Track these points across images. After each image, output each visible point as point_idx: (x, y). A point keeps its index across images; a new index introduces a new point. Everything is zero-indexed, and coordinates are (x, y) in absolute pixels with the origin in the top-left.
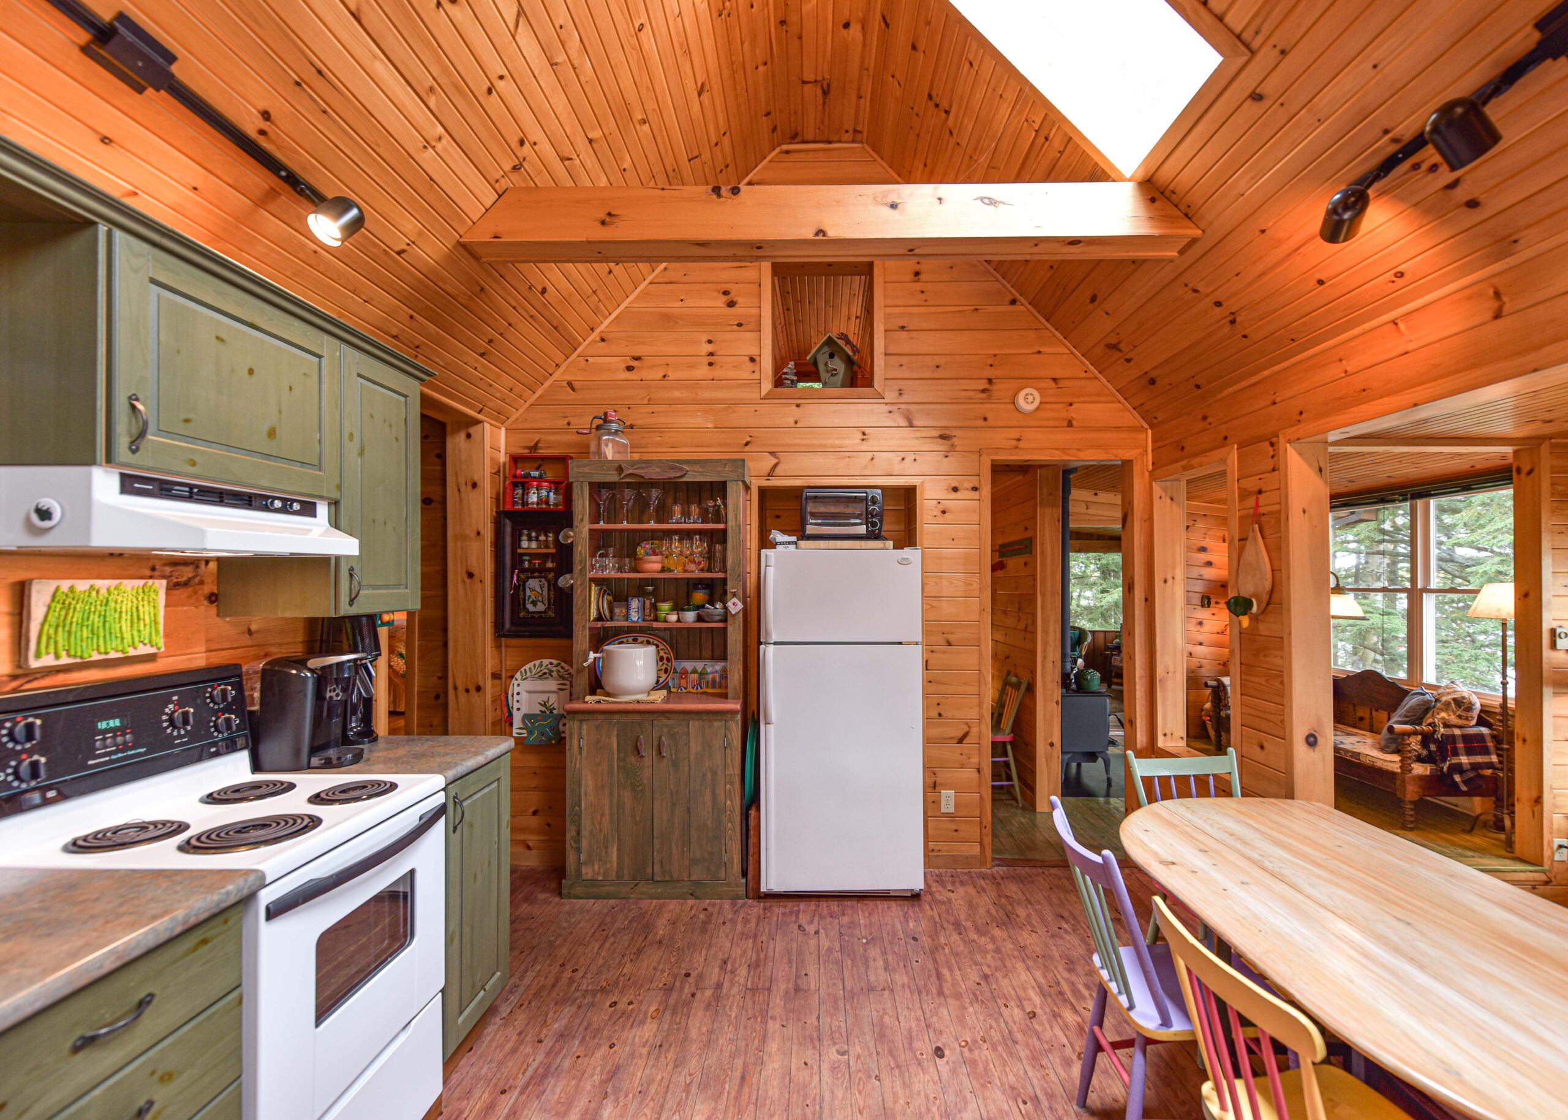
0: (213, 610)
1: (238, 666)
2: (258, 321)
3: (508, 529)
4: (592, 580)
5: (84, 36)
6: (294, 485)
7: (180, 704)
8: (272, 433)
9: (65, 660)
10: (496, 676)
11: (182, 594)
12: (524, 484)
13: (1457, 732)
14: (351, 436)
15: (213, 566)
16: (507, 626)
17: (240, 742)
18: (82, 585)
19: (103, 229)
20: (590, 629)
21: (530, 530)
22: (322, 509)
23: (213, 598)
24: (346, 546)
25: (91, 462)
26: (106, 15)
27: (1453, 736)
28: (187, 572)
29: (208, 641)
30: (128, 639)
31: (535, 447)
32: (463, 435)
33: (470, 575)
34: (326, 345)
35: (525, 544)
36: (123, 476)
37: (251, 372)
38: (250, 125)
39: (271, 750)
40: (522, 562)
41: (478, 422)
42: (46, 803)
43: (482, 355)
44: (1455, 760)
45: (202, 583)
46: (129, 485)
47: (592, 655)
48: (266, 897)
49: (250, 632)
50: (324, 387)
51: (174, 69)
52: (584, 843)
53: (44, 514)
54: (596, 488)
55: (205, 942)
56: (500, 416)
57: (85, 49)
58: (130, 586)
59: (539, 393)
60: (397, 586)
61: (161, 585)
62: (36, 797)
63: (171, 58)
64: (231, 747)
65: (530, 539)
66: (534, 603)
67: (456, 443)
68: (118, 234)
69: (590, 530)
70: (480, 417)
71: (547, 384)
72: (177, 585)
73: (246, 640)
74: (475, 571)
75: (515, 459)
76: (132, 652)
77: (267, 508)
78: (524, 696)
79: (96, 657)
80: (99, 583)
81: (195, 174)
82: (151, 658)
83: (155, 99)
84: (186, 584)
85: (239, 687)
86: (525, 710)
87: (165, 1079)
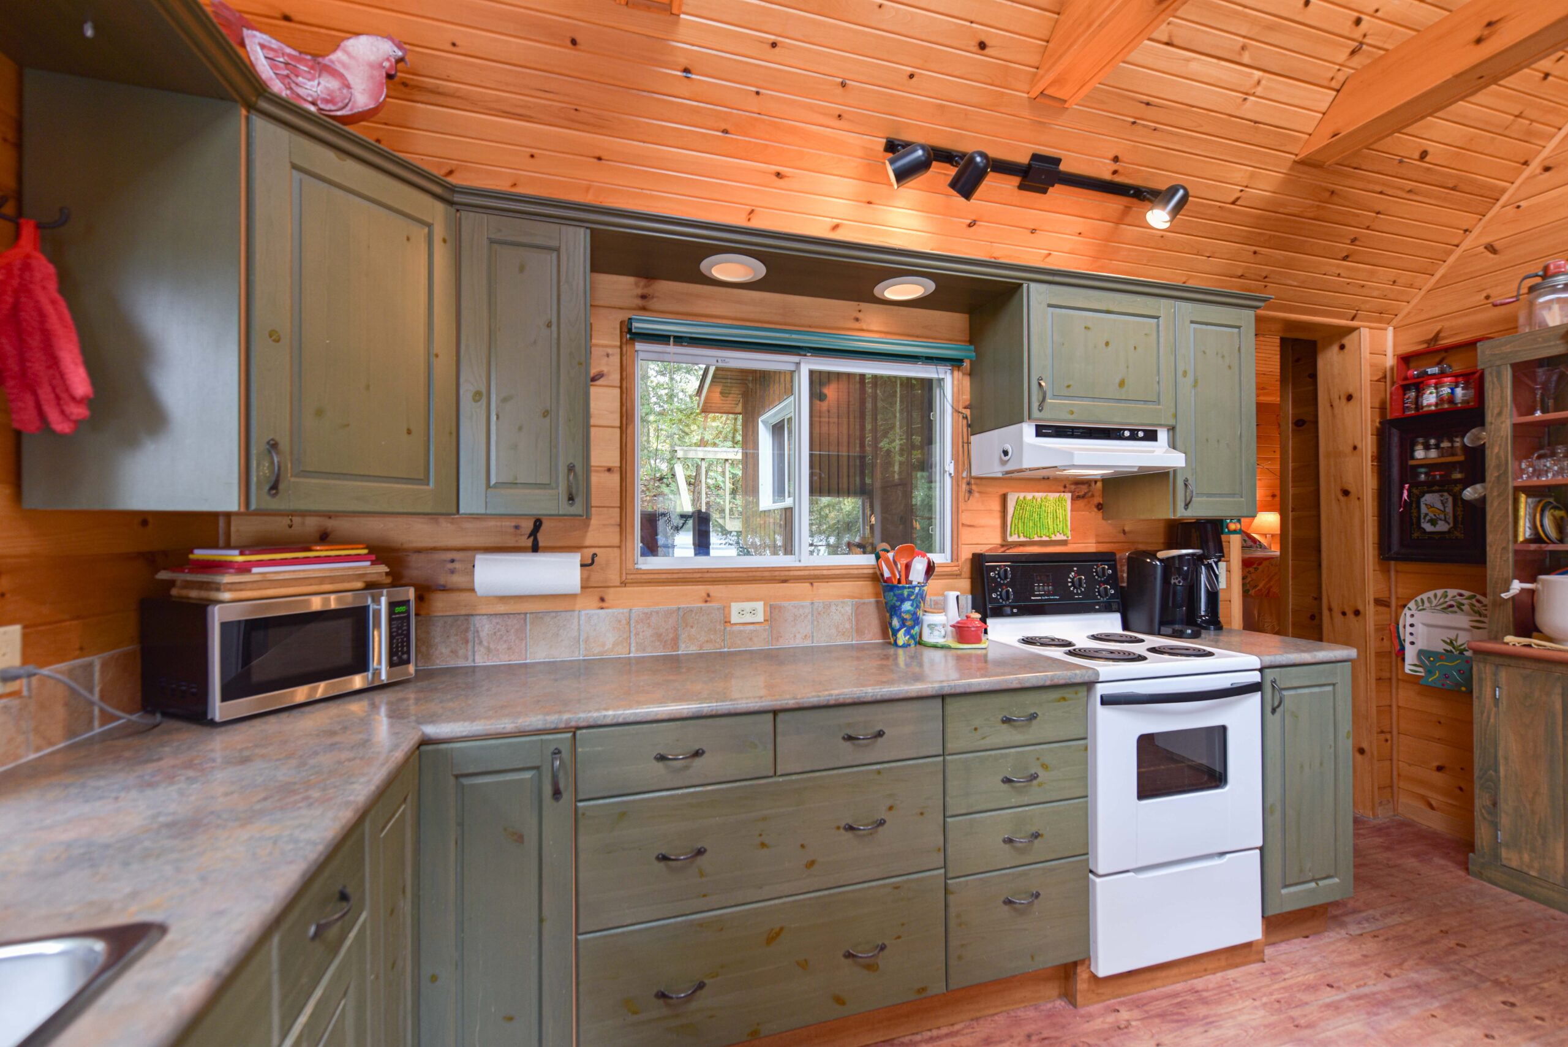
0: (1100, 514)
1: (1113, 554)
2: (1112, 308)
3: (1395, 440)
4: (1517, 490)
5: (1016, 180)
6: (1139, 419)
7: (1078, 573)
8: (1122, 384)
9: (1022, 539)
10: (1378, 602)
11: (1081, 503)
12: (1419, 385)
14: (1185, 373)
15: (1099, 484)
16: (1395, 547)
17: (1115, 606)
18: (1029, 496)
19: (1025, 286)
20: (1516, 552)
21: (1427, 437)
22: (1163, 435)
23: (1099, 507)
24: (1176, 460)
25: (1021, 421)
26: (1026, 161)
28: (1083, 489)
29: (1097, 536)
30: (1051, 530)
31: (1436, 337)
32: (1335, 348)
33: (1346, 493)
34: (1163, 307)
35: (1420, 454)
36: (1037, 426)
37: (1107, 344)
38: (1107, 172)
39: (1135, 618)
40: (1418, 474)
41: (1352, 330)
42: (1013, 615)
43: (1345, 258)
45: (1093, 496)
46: (1041, 431)
48: (1101, 689)
49: (1124, 532)
50: (1162, 340)
51: (1062, 167)
52: (1505, 821)
53: (1006, 453)
54: (1523, 371)
55: (1064, 699)
56: (1382, 316)
57: (1021, 187)
58: (1053, 496)
59: (1438, 275)
60: (1233, 495)
61: (1068, 496)
62: (1008, 610)
63: (1057, 161)
64: (1107, 608)
65: (1427, 447)
66: (1433, 522)
67: (1329, 361)
68: (1033, 285)
69: (1515, 426)
70: (1355, 323)
71: (1451, 259)
72: (1079, 497)
73: (1121, 537)
74: (1352, 488)
75: (1405, 360)
76: (1054, 538)
77: (1121, 438)
78: (1420, 629)
79: (1036, 539)
80: (1037, 495)
81: (1079, 224)
82: (1064, 543)
83: (1057, 192)
84: (1083, 497)
85: (1113, 567)
86: (1421, 644)
87: (1045, 766)
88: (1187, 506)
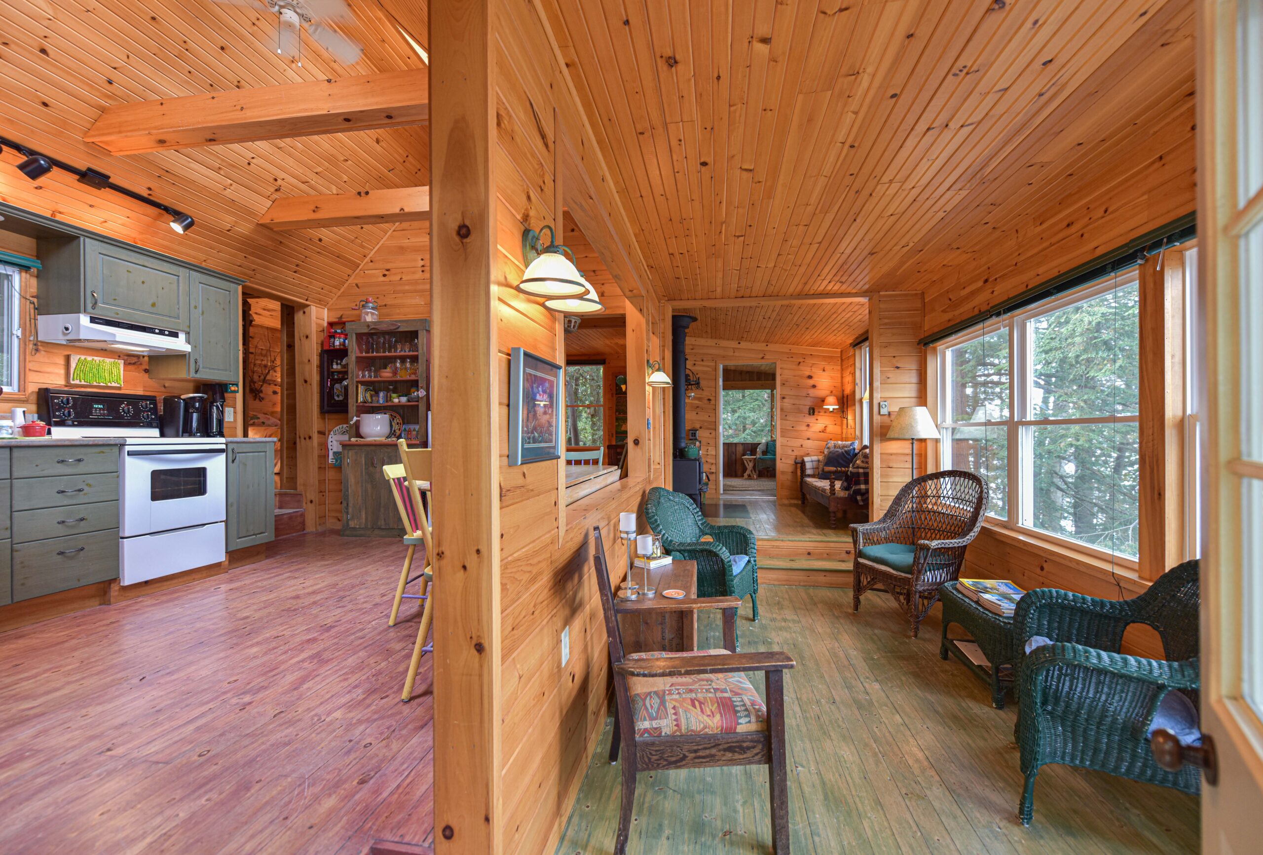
0: (147, 375)
1: (155, 397)
2: (146, 264)
3: (326, 359)
4: (358, 382)
5: (77, 177)
6: (168, 326)
7: (127, 405)
8: (154, 305)
9: (83, 383)
10: (320, 432)
11: (131, 367)
12: (332, 336)
13: (861, 471)
14: (196, 307)
15: (146, 359)
16: (326, 407)
17: (154, 424)
18: (89, 358)
19: (82, 239)
20: (357, 407)
21: (337, 359)
22: (182, 336)
23: (146, 371)
25: (79, 312)
26: (84, 169)
27: (858, 473)
28: (134, 360)
29: (144, 387)
30: (107, 378)
31: (341, 317)
32: (301, 312)
33: (306, 381)
34: (182, 272)
35: (335, 366)
36: (91, 318)
37: (143, 282)
38: (144, 193)
39: (167, 431)
40: (333, 375)
41: (308, 306)
42: (73, 426)
43: (295, 272)
44: (857, 487)
45: (141, 364)
46: (93, 320)
47: (355, 419)
49: (165, 387)
50: (181, 288)
51: (110, 180)
52: (350, 510)
53: (67, 329)
54: (359, 336)
55: (103, 452)
56: (321, 302)
57: (78, 180)
58: (108, 361)
59: (342, 290)
60: (226, 370)
61: (121, 362)
62: (70, 422)
63: (109, 177)
64: (149, 425)
65: (337, 364)
66: (338, 396)
67: (299, 317)
68: (87, 240)
69: (357, 358)
70: (308, 303)
71: (346, 285)
72: (130, 364)
73: (163, 389)
74: (308, 379)
75: (331, 324)
76: (109, 384)
77: (154, 333)
78: (335, 443)
79: (95, 384)
80: (96, 358)
81: (129, 213)
82: (119, 388)
83: (104, 191)
84: (134, 364)
85: (155, 405)
86: (335, 450)
87: (88, 485)
88: (196, 372)
